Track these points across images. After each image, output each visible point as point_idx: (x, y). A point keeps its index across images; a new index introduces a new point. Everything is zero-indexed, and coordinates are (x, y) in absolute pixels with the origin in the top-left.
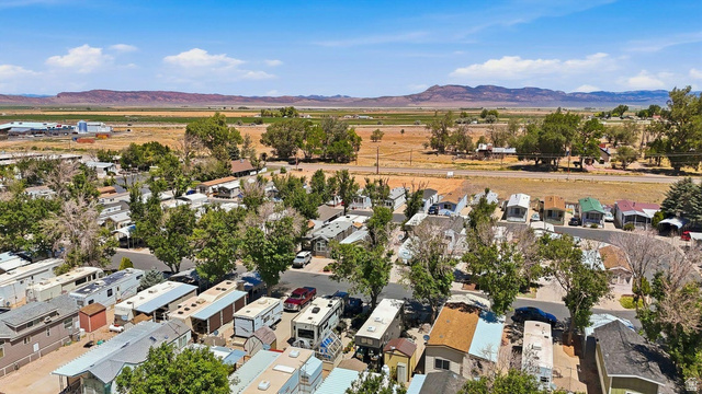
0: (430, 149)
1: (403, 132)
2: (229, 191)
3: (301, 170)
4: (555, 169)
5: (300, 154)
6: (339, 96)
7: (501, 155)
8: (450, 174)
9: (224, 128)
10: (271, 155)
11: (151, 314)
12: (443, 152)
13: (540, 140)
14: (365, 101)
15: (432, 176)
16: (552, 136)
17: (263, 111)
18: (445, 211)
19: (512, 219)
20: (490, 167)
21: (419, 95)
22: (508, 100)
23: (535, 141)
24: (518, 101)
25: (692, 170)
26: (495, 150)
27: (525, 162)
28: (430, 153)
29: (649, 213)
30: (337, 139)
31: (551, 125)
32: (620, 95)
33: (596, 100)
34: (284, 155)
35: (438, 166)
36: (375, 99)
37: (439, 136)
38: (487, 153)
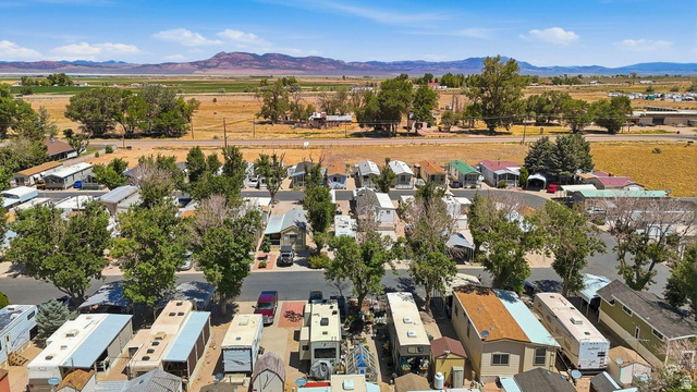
0: (262, 119)
1: (215, 101)
2: (61, 180)
3: (129, 148)
4: (394, 135)
5: (119, 128)
6: (113, 62)
7: (337, 123)
8: (306, 144)
9: (8, 100)
10: (80, 132)
11: (92, 368)
12: (277, 122)
13: (382, 107)
14: (145, 68)
15: (287, 147)
16: (391, 103)
17: (24, 79)
18: (335, 184)
19: (400, 187)
20: (334, 135)
21: (205, 62)
22: (295, 69)
23: (376, 109)
24: (303, 69)
25: (504, 130)
26: (329, 118)
27: (365, 129)
28: (262, 123)
29: (514, 170)
30: (165, 111)
31: (389, 92)
32: (389, 64)
33: (371, 69)
34: (99, 130)
35: (283, 136)
36: (157, 65)
37: (270, 105)
38: (321, 121)
